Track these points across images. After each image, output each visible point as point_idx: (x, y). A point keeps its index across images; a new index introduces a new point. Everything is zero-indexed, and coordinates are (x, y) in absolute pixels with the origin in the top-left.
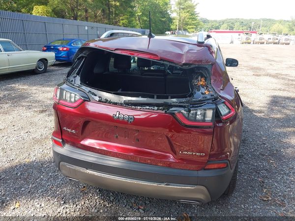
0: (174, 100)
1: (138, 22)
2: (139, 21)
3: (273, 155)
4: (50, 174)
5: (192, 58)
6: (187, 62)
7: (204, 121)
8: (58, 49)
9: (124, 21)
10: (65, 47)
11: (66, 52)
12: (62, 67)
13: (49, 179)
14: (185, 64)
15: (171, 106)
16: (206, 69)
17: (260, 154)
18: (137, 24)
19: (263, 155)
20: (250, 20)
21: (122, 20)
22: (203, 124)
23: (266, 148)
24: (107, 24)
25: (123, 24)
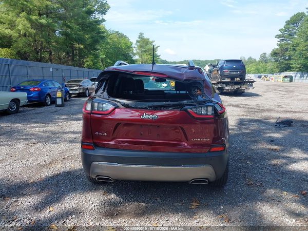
0: (186, 101)
1: (101, 64)
2: (103, 63)
3: (248, 159)
4: (69, 187)
5: (190, 76)
6: (188, 78)
7: (207, 114)
8: (29, 90)
9: (88, 63)
10: (36, 88)
11: (38, 92)
12: (34, 107)
13: (69, 190)
14: (185, 80)
15: (184, 105)
16: (200, 83)
17: (238, 159)
18: (101, 66)
19: (241, 160)
20: (206, 61)
21: (87, 61)
22: (207, 116)
23: (242, 155)
24: (72, 66)
25: (88, 65)
